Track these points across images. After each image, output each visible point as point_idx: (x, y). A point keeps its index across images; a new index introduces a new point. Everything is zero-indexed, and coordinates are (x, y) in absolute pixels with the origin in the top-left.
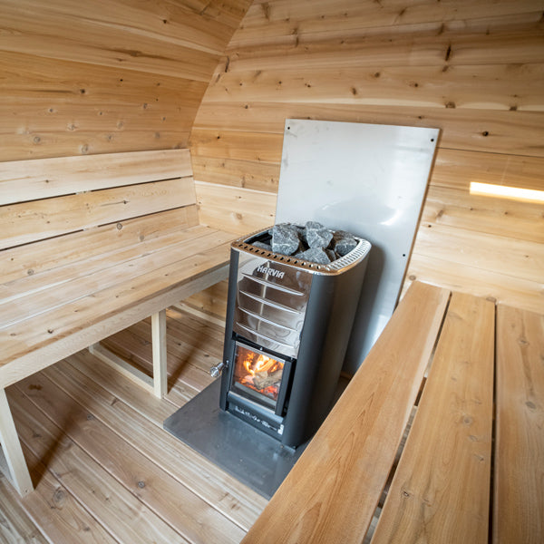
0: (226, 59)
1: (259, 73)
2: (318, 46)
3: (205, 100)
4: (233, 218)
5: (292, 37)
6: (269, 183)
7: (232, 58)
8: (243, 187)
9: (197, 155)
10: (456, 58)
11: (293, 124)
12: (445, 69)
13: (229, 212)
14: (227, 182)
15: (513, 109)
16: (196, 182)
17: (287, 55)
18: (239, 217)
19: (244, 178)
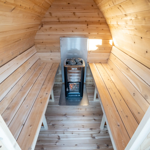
0: (42, 24)
1: (51, 27)
2: (64, 22)
3: (37, 34)
4: (50, 60)
5: (58, 20)
6: (57, 51)
7: (43, 24)
8: (51, 52)
9: (37, 47)
10: (89, 26)
11: (62, 38)
12: (87, 28)
13: (49, 58)
14: (47, 52)
15: (98, 34)
16: (38, 53)
17: (57, 24)
18: (51, 59)
19: (51, 51)
